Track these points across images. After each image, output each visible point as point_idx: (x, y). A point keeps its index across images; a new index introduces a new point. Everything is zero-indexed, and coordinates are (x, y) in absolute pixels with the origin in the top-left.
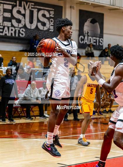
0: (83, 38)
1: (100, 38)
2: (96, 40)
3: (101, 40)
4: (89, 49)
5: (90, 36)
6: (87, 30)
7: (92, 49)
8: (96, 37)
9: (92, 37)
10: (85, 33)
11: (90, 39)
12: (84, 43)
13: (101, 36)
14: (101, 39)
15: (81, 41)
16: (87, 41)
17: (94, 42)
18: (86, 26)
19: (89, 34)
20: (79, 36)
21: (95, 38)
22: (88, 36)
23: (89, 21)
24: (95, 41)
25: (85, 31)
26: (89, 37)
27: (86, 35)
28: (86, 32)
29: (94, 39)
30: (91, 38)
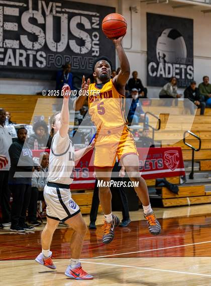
0: (155, 66)
2: (181, 69)
3: (190, 69)
5: (168, 63)
6: (163, 51)
8: (180, 64)
9: (172, 64)
10: (159, 57)
11: (169, 68)
12: (158, 75)
13: (190, 61)
14: (189, 67)
15: (153, 72)
16: (163, 72)
17: (177, 74)
18: (160, 43)
19: (166, 59)
20: (148, 62)
21: (178, 66)
22: (165, 62)
23: (165, 33)
24: (178, 71)
25: (159, 53)
26: (167, 65)
27: (161, 60)
28: (161, 55)
29: (176, 68)
30: (170, 65)
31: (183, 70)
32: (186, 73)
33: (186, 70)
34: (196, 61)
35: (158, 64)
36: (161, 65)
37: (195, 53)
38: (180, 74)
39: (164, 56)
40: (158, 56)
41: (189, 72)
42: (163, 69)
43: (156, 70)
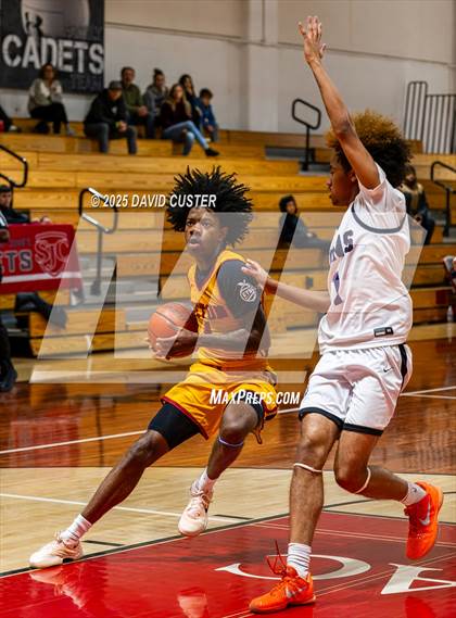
0: (19, 44)
1: (90, 43)
2: (75, 51)
3: (97, 52)
4: (45, 91)
5: (47, 37)
6: (35, 10)
7: (59, 89)
8: (74, 40)
9: (57, 39)
10: (28, 24)
11: (50, 48)
12: (25, 64)
13: (96, 35)
14: (94, 47)
15: (13, 57)
16: (35, 58)
17: (66, 62)
19: (43, 28)
20: (3, 35)
21: (68, 44)
22: (40, 35)
24: (68, 55)
25: (27, 15)
26: (45, 42)
27: (32, 30)
28: (32, 19)
29: (66, 49)
30: (52, 42)
31: (81, 54)
32: (88, 60)
33: (87, 53)
34: (109, 32)
35: (24, 39)
36: (32, 42)
37: (108, 17)
38: (74, 62)
39: (39, 21)
40: (24, 21)
41: (94, 57)
42: (35, 51)
43: (21, 52)
